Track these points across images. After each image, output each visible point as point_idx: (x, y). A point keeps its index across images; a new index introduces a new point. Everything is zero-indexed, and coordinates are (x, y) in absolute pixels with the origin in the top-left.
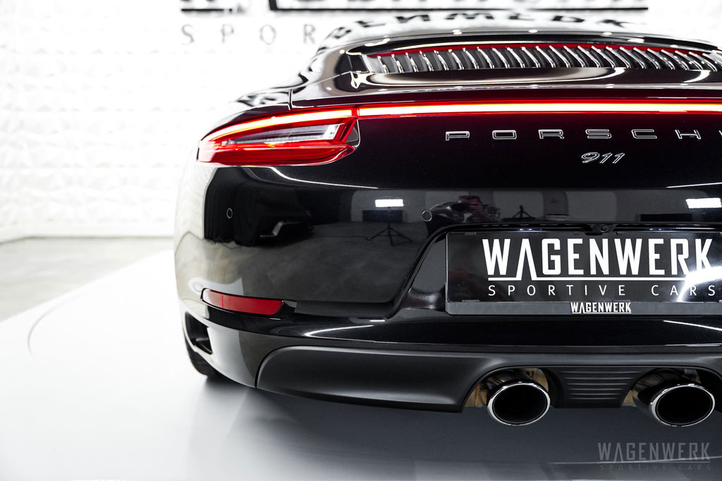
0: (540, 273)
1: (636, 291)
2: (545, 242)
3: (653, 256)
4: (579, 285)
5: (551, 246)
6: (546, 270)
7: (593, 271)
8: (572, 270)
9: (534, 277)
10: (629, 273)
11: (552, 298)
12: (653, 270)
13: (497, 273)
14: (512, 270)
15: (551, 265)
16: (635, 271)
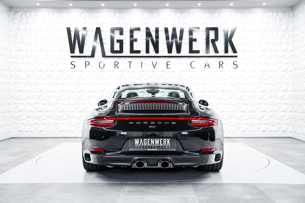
0: (143, 144)
1: (158, 147)
2: (144, 140)
3: (161, 142)
4: (149, 146)
5: (145, 140)
6: (144, 144)
7: (152, 144)
8: (148, 144)
9: (142, 145)
10: (157, 144)
11: (145, 148)
12: (161, 144)
13: (137, 144)
14: (139, 144)
15: (145, 143)
16: (158, 144)
